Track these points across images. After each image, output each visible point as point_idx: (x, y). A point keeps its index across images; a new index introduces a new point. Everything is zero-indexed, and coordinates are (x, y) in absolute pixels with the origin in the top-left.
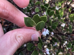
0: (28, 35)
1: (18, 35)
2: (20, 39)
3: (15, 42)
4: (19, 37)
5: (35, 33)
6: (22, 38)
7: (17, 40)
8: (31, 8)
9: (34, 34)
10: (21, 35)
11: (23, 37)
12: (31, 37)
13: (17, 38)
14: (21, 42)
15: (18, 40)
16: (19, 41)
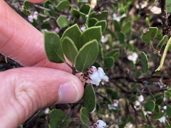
0: (50, 84)
1: (21, 85)
2: (26, 97)
3: (11, 104)
4: (24, 90)
5: (68, 81)
6: (32, 93)
7: (16, 99)
8: (48, 17)
9: (66, 84)
10: (29, 84)
11: (36, 91)
12: (57, 92)
13: (18, 93)
14: (31, 105)
15: (20, 98)
16: (24, 103)
